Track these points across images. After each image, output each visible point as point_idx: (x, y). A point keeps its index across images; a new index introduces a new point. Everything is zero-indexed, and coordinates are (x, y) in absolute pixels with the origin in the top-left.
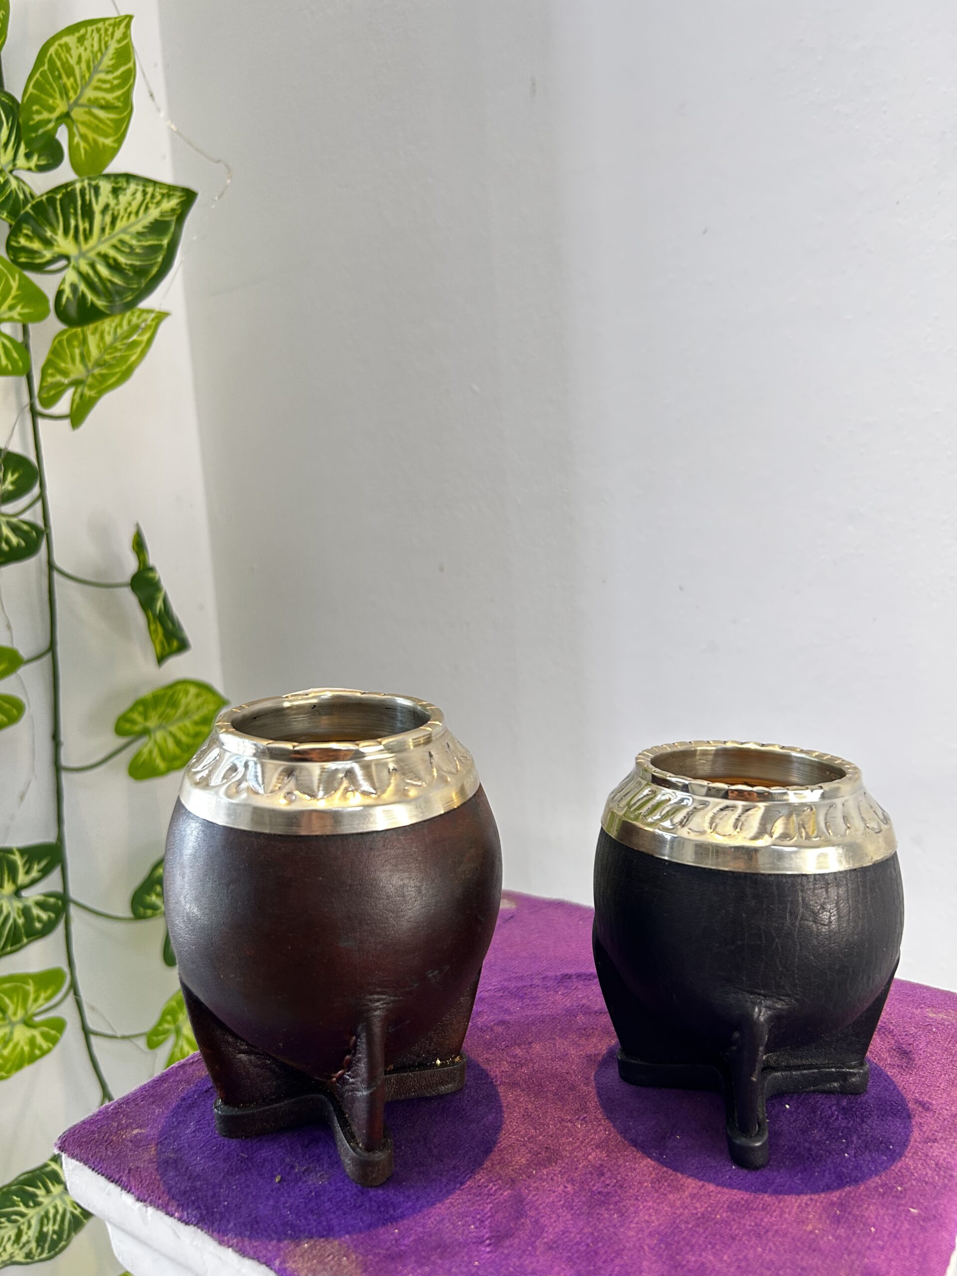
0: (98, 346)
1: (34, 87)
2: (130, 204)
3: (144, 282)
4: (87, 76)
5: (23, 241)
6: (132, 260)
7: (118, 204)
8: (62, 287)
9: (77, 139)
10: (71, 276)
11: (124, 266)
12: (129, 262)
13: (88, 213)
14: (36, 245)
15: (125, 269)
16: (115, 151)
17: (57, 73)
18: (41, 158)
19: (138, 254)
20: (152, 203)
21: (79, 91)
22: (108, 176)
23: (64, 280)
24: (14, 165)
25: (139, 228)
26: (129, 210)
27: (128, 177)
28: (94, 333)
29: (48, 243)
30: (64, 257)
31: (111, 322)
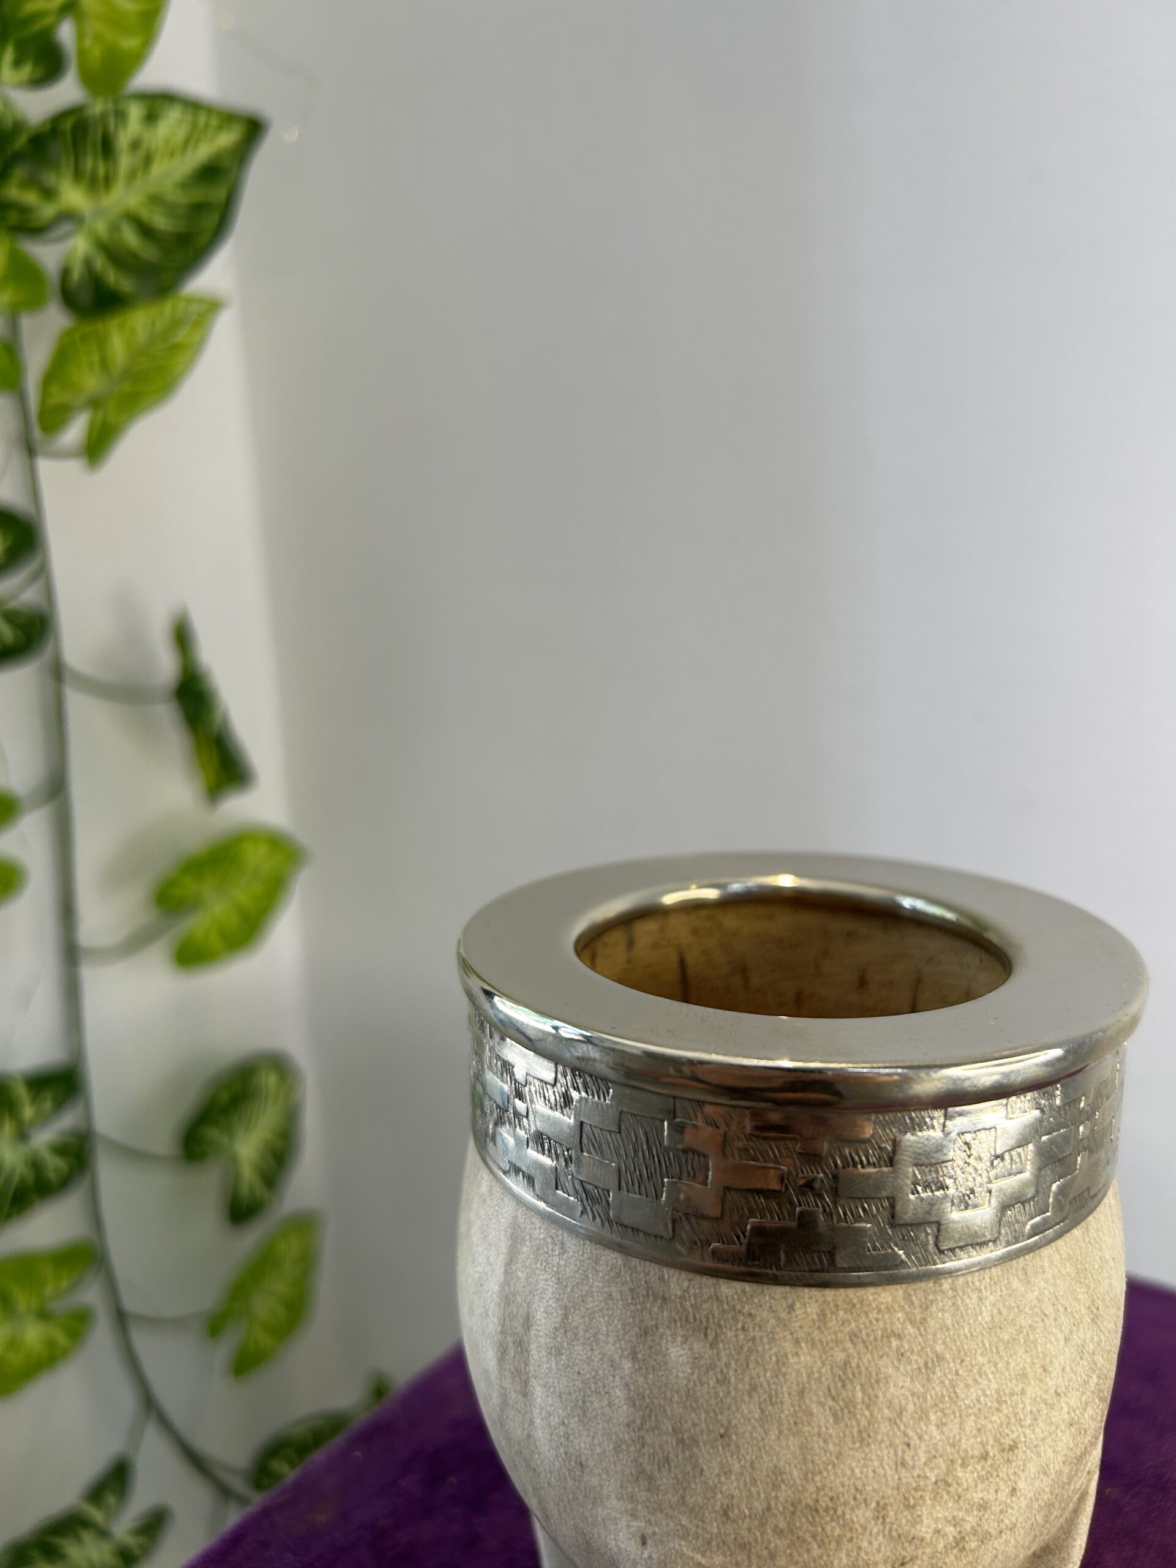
0: (127, 347)
2: (172, 136)
3: (186, 255)
5: (13, 192)
6: (173, 223)
7: (155, 139)
8: (71, 262)
9: (88, 42)
10: (84, 245)
11: (162, 233)
12: (168, 226)
13: (107, 148)
14: (30, 198)
15: (163, 237)
16: (141, 57)
18: (36, 68)
19: (179, 215)
22: (141, 98)
23: (73, 251)
26: (171, 145)
27: (170, 100)
28: (120, 328)
29: (49, 194)
30: (75, 216)
31: (146, 316)
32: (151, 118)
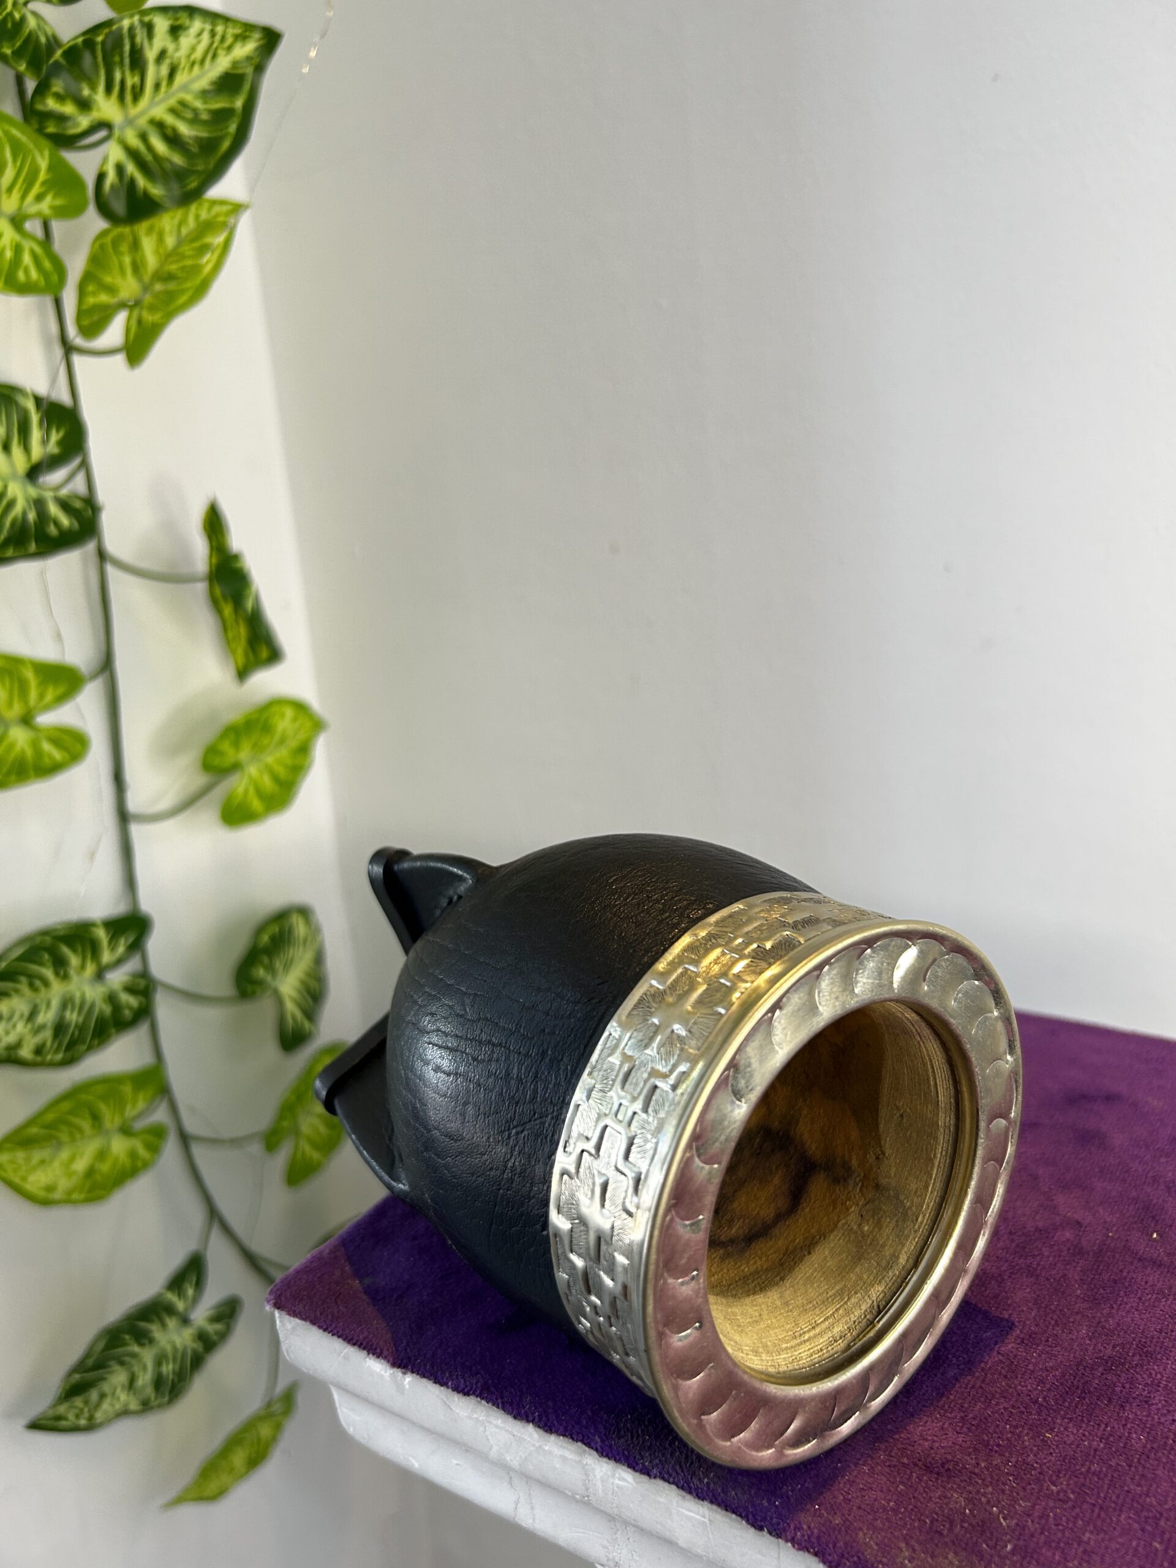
0: (156, 252)
2: (193, 49)
3: (212, 162)
5: (51, 104)
7: (178, 49)
8: (105, 168)
10: (114, 153)
14: (68, 109)
15: (188, 143)
19: (204, 123)
22: (165, 10)
23: (105, 159)
25: (204, 83)
26: (193, 57)
27: (191, 11)
29: (85, 105)
30: (106, 125)
31: (172, 218)
32: (175, 31)
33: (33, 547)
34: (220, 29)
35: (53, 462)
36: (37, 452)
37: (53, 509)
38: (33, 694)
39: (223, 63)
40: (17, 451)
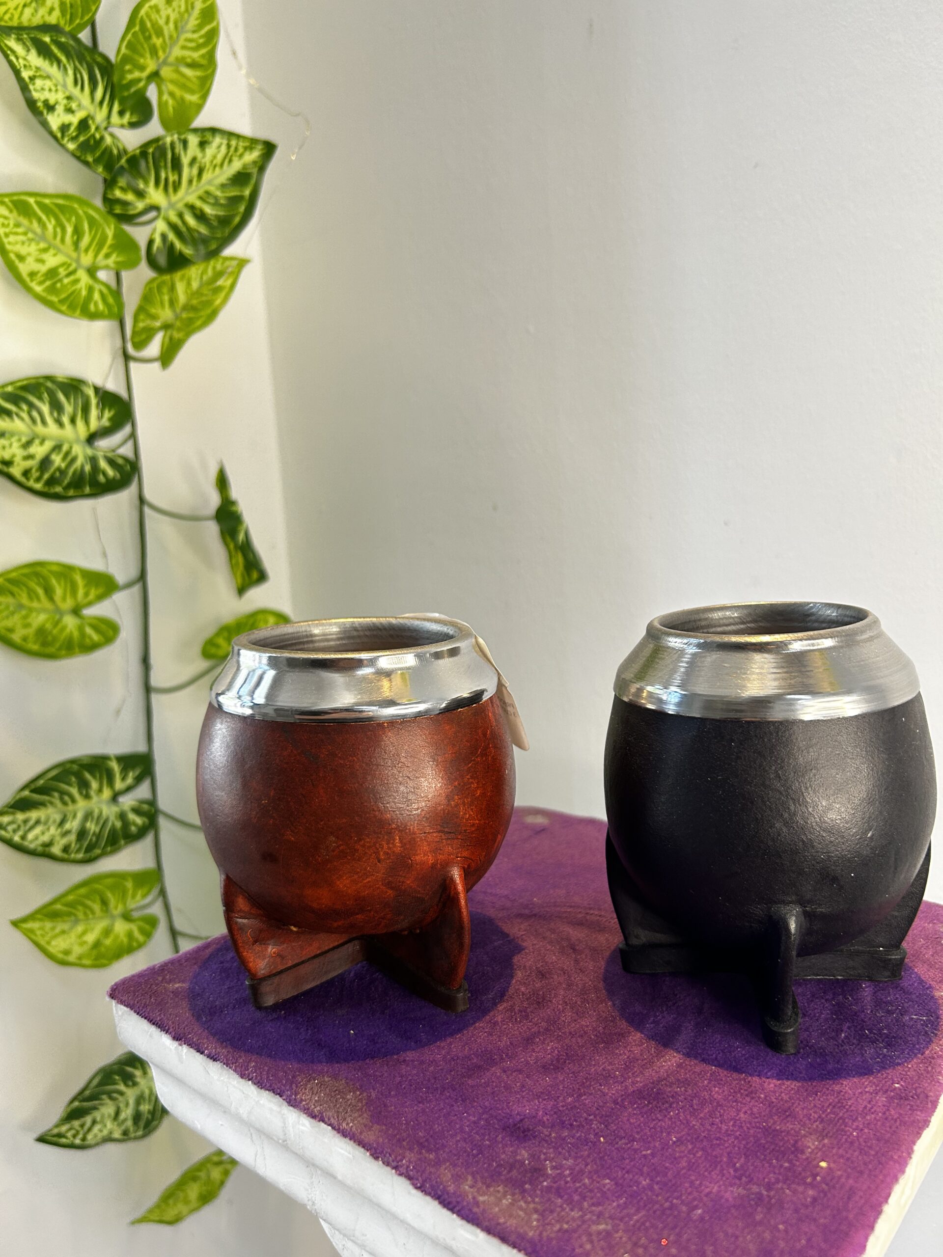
0: (186, 292)
1: (127, 47)
3: (227, 231)
4: (175, 35)
5: (118, 194)
6: (217, 210)
7: (204, 157)
8: (154, 237)
9: (165, 97)
10: (161, 226)
11: (210, 217)
12: (214, 212)
13: (177, 165)
14: (130, 197)
15: (210, 219)
16: (199, 107)
17: (147, 34)
18: (133, 116)
19: (221, 205)
20: (236, 156)
21: (168, 50)
22: (195, 131)
23: (154, 230)
24: (109, 123)
25: (223, 179)
26: (215, 162)
27: (214, 131)
28: (182, 278)
29: (140, 194)
30: (155, 208)
31: (197, 269)
32: (203, 144)
33: (87, 490)
34: (233, 143)
35: (105, 432)
36: (94, 424)
37: (103, 464)
38: (81, 592)
39: (237, 165)
40: (80, 423)
